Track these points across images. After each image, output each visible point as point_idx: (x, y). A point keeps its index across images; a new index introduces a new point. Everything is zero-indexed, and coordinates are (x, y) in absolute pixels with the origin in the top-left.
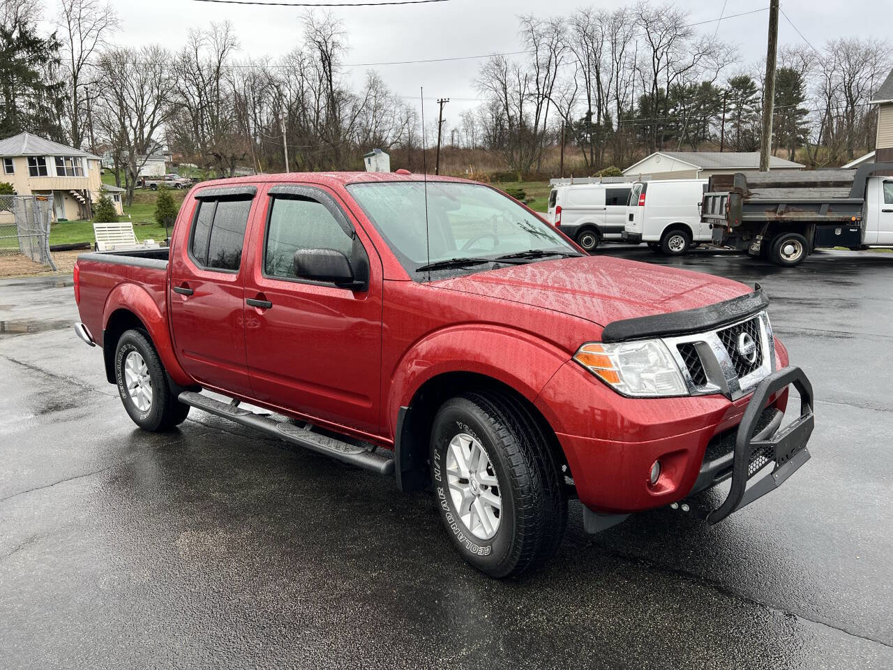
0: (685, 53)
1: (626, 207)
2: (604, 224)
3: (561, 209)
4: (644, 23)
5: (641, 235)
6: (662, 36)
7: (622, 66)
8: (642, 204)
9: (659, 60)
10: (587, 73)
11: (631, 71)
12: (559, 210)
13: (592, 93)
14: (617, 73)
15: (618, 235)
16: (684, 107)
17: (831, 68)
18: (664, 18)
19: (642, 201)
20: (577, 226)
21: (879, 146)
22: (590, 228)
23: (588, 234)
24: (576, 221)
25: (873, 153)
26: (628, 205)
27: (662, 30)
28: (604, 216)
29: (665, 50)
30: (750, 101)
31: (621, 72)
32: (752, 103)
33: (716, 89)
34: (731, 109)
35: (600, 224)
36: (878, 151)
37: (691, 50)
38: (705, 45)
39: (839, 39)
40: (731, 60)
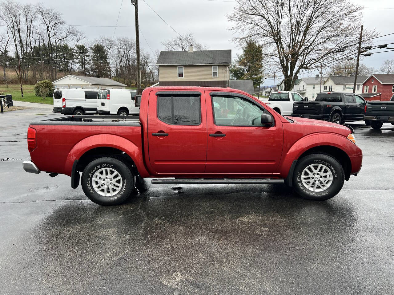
0: (62, 31)
1: (97, 100)
2: (85, 107)
3: (65, 100)
4: (41, 13)
5: (109, 112)
6: (50, 21)
7: (31, 31)
8: (109, 99)
9: (50, 32)
10: (13, 32)
11: (37, 35)
12: (64, 100)
13: (17, 42)
14: (30, 34)
15: (95, 112)
16: (56, 54)
17: (120, 48)
18: (50, 13)
19: (109, 97)
20: (74, 108)
21: (160, 81)
22: (79, 108)
23: (79, 111)
24: (73, 105)
25: (159, 83)
26: (99, 99)
27: (50, 19)
28: (85, 103)
29: (53, 28)
30: (86, 56)
31: (31, 34)
32: (87, 57)
33: (71, 49)
34: (78, 58)
35: (84, 107)
36: (160, 82)
37: (65, 30)
38: (71, 29)
39: (121, 37)
40: (83, 38)
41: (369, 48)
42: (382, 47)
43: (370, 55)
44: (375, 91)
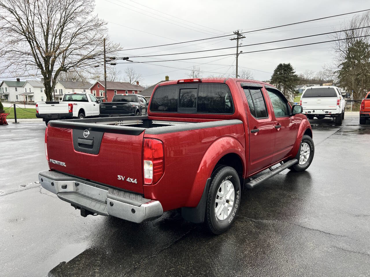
41: (114, 58)
42: (124, 59)
43: (115, 64)
44: (102, 95)
